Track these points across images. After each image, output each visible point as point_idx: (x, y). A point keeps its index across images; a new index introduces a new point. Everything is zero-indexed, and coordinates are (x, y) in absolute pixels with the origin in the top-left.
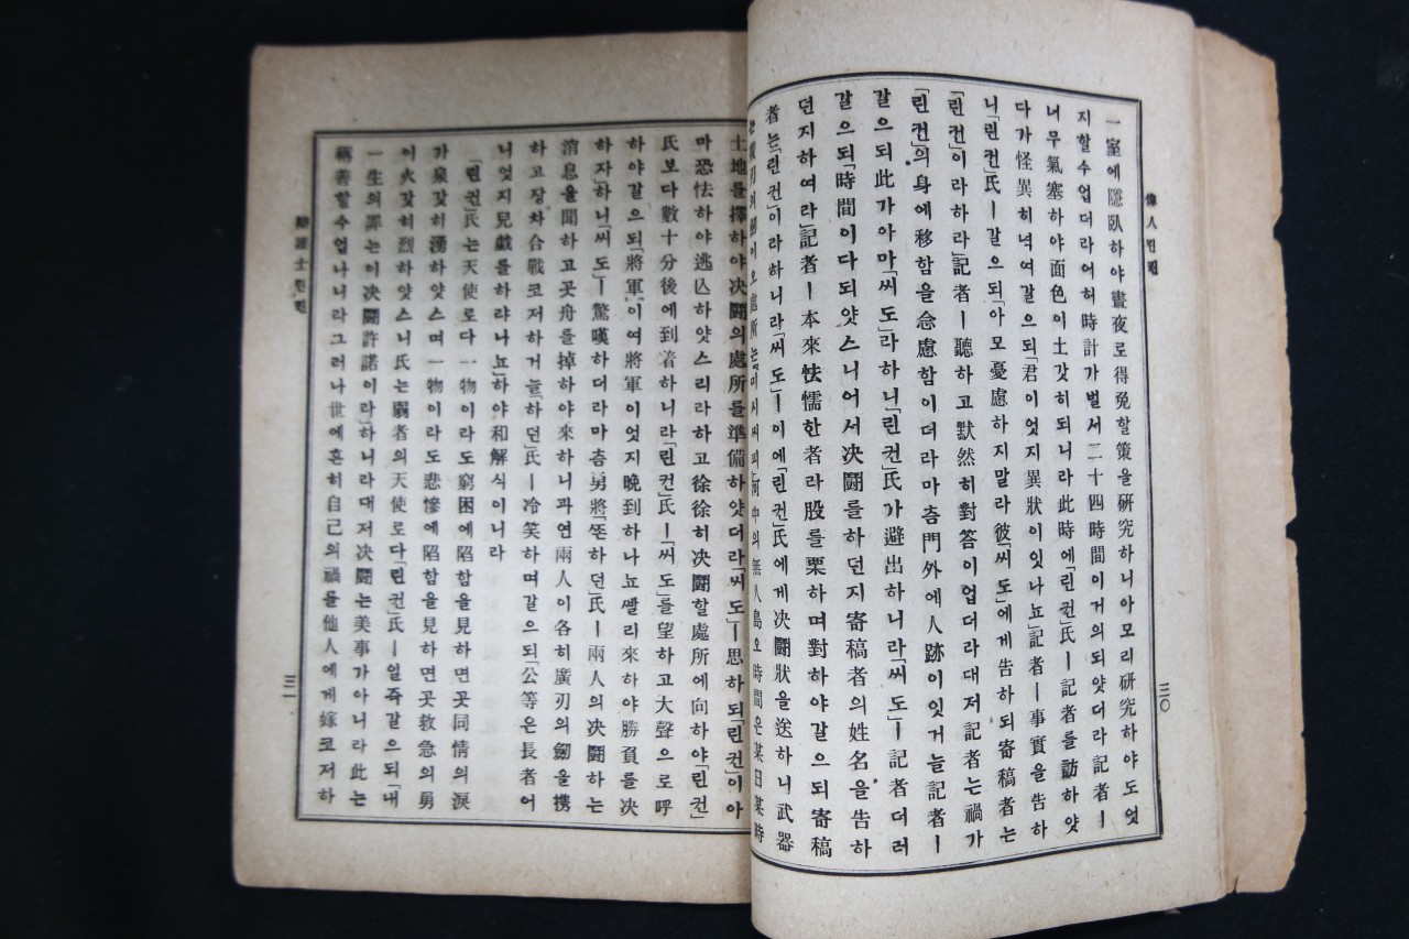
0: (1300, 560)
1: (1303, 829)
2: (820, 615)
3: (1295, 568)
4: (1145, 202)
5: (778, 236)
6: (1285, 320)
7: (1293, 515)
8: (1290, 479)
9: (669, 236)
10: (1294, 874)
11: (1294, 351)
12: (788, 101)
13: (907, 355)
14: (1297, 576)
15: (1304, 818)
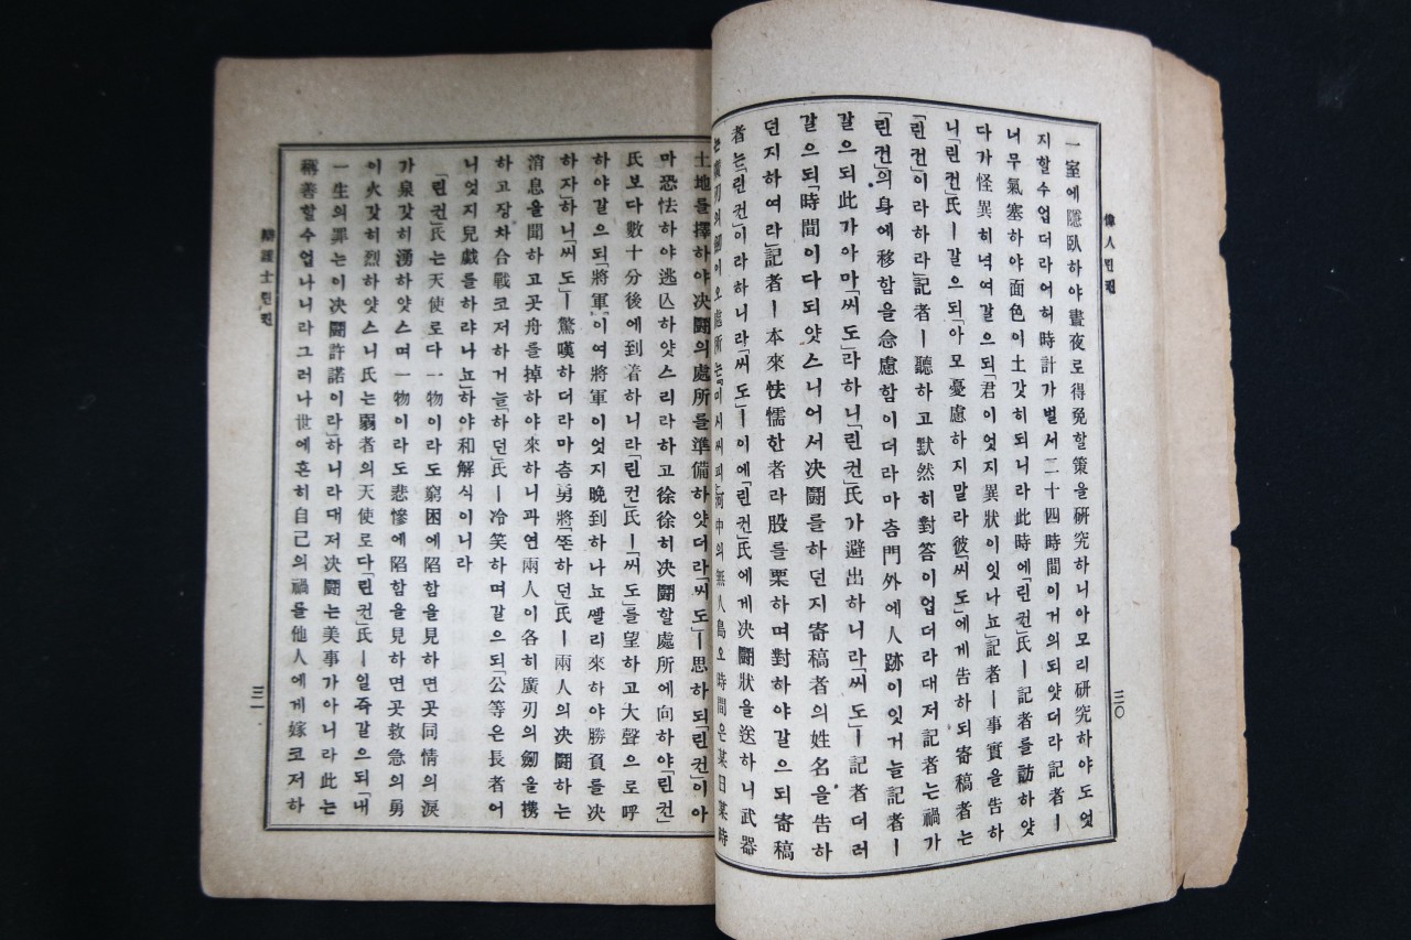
0: (1243, 567)
1: (1245, 825)
2: (784, 626)
3: (1239, 574)
4: (1104, 222)
5: (744, 254)
6: (1229, 334)
7: (1237, 523)
8: (1234, 487)
9: (634, 251)
10: (1236, 869)
11: (1235, 364)
12: (754, 121)
13: (869, 373)
14: (1240, 582)
15: (1246, 814)
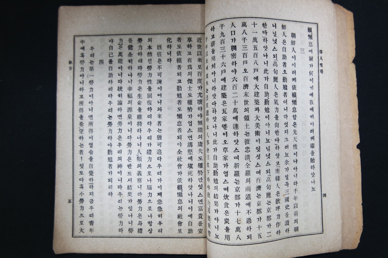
0: (361, 155)
1: (362, 231)
3: (360, 157)
6: (356, 87)
7: (358, 142)
8: (358, 132)
10: (359, 244)
11: (359, 96)
14: (360, 159)
15: (362, 228)
